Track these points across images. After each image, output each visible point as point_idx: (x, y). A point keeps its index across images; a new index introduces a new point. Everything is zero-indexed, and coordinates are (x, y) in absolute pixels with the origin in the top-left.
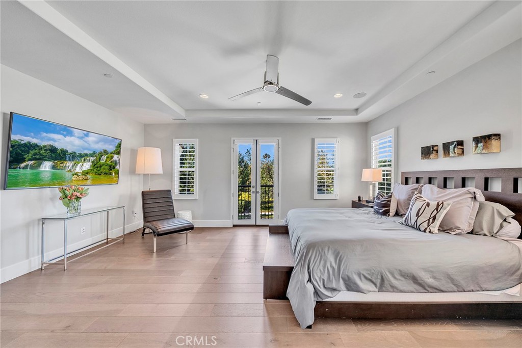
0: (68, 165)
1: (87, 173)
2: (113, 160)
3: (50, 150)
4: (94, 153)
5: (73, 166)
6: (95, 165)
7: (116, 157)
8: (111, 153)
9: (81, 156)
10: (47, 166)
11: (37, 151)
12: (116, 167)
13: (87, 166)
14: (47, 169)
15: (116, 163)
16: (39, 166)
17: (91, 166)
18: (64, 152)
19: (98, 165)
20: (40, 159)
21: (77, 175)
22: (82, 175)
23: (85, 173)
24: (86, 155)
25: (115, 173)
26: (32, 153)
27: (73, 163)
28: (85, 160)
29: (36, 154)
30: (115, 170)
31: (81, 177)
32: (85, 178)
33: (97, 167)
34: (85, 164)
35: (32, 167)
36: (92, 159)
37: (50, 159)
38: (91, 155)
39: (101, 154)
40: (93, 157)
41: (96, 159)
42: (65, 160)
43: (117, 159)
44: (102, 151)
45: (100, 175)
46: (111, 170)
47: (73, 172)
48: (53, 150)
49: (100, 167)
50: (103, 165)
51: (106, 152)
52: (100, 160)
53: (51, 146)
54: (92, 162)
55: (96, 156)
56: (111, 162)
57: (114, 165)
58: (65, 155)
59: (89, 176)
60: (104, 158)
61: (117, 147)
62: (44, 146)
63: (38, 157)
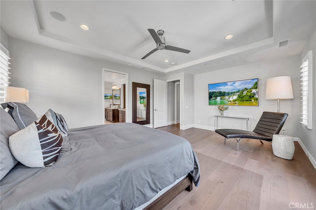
0: (226, 98)
1: (236, 101)
2: (252, 92)
3: (219, 93)
4: (239, 91)
5: (228, 98)
6: (239, 97)
7: (254, 91)
8: (250, 89)
9: (232, 93)
10: (219, 99)
11: (215, 94)
12: (255, 97)
13: (235, 97)
14: (219, 100)
15: (254, 94)
16: (216, 99)
17: (237, 97)
18: (224, 93)
19: (242, 96)
20: (216, 97)
21: (231, 102)
22: (233, 102)
23: (235, 101)
24: (235, 92)
25: (254, 100)
26: (214, 95)
27: (228, 96)
28: (234, 95)
29: (215, 95)
30: (253, 98)
31: (233, 103)
32: (235, 103)
33: (241, 98)
34: (234, 97)
35: (215, 99)
36: (238, 94)
37: (220, 96)
38: (237, 92)
39: (243, 91)
40: (238, 93)
41: (240, 94)
42: (225, 96)
43: (255, 92)
44: (244, 89)
45: (243, 101)
46: (251, 98)
47: (229, 101)
48: (220, 93)
49: (243, 97)
50: (245, 96)
51: (246, 89)
52: (242, 94)
53: (220, 91)
54: (238, 95)
55: (240, 92)
56: (251, 94)
57: (252, 95)
58: (225, 94)
59: (236, 102)
60: (245, 92)
61: (255, 84)
62: (218, 92)
63: (216, 96)
